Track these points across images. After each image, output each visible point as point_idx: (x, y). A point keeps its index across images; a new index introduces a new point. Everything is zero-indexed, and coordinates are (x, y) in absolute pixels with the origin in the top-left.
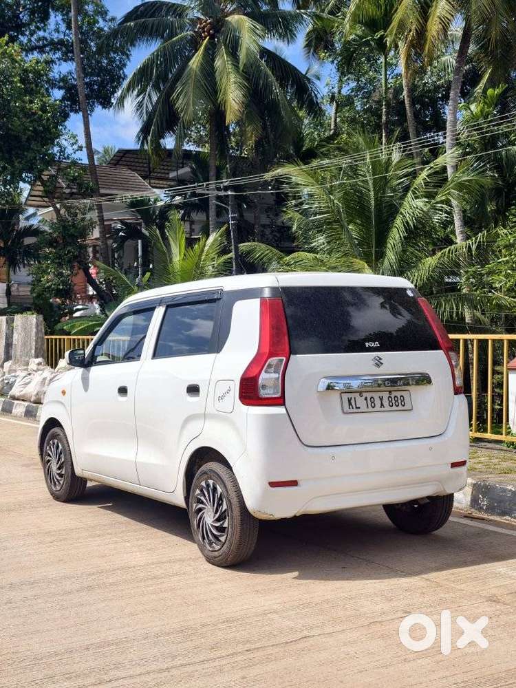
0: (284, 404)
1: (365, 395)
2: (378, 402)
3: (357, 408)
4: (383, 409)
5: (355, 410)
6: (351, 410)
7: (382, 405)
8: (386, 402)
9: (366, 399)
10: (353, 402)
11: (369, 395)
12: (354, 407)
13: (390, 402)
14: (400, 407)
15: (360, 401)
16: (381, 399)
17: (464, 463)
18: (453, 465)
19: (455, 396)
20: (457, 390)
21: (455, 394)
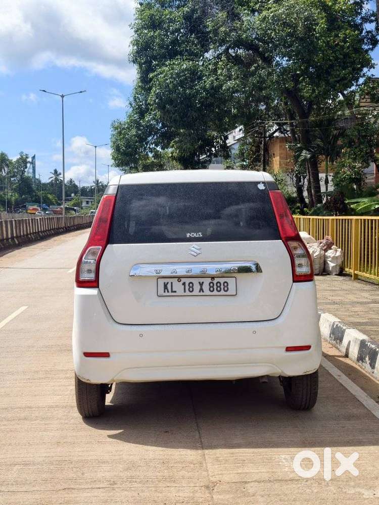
0: (98, 287)
1: (183, 280)
2: (197, 287)
3: (172, 292)
4: (201, 293)
5: (170, 294)
6: (166, 294)
7: (201, 290)
8: (206, 287)
9: (184, 284)
10: (169, 286)
11: (187, 281)
12: (170, 290)
13: (210, 287)
14: (222, 292)
15: (178, 287)
16: (201, 284)
17: (308, 348)
18: (289, 349)
19: (294, 284)
20: (297, 278)
21: (294, 281)
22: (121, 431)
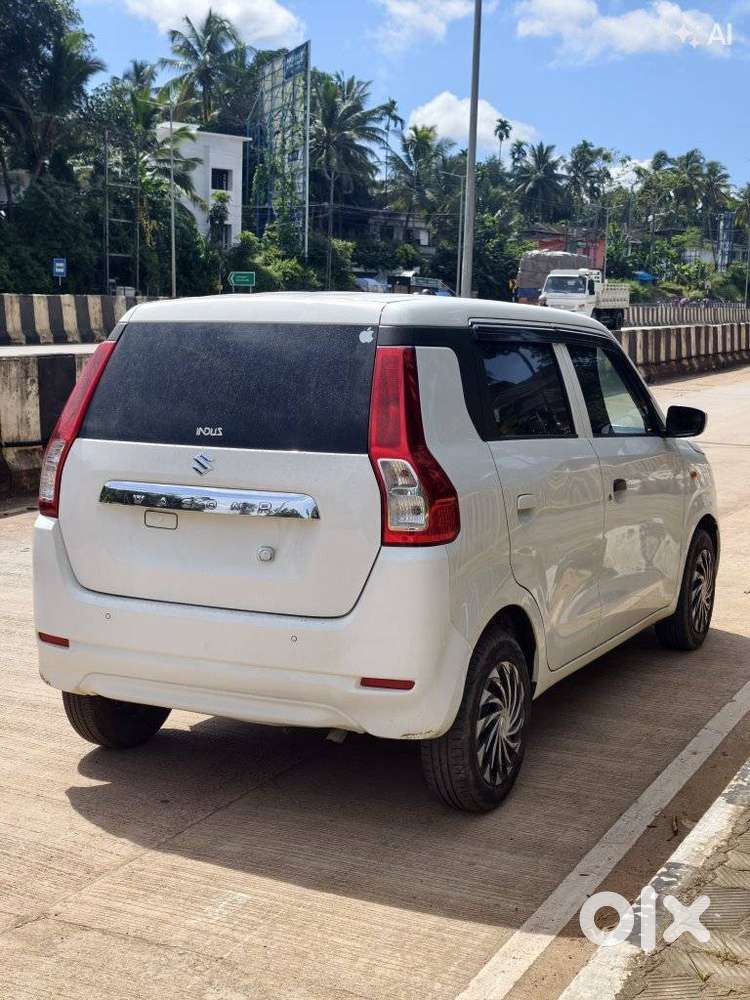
17: (407, 685)
18: (367, 682)
19: (383, 548)
20: (389, 539)
21: (383, 543)
22: (106, 783)
